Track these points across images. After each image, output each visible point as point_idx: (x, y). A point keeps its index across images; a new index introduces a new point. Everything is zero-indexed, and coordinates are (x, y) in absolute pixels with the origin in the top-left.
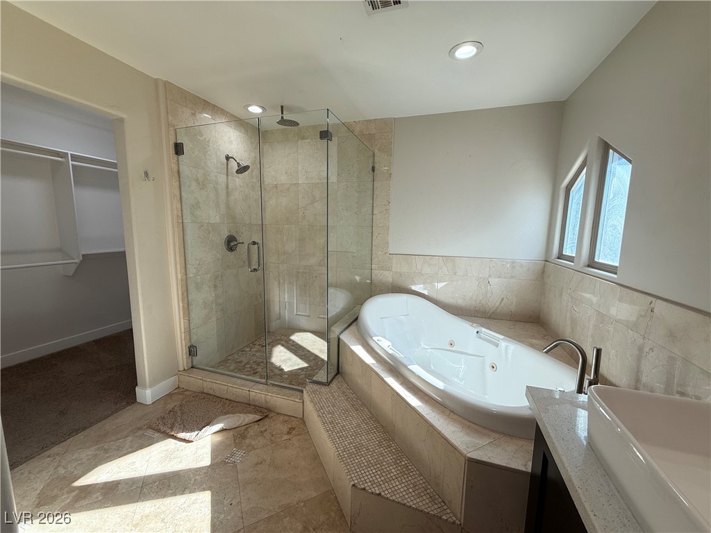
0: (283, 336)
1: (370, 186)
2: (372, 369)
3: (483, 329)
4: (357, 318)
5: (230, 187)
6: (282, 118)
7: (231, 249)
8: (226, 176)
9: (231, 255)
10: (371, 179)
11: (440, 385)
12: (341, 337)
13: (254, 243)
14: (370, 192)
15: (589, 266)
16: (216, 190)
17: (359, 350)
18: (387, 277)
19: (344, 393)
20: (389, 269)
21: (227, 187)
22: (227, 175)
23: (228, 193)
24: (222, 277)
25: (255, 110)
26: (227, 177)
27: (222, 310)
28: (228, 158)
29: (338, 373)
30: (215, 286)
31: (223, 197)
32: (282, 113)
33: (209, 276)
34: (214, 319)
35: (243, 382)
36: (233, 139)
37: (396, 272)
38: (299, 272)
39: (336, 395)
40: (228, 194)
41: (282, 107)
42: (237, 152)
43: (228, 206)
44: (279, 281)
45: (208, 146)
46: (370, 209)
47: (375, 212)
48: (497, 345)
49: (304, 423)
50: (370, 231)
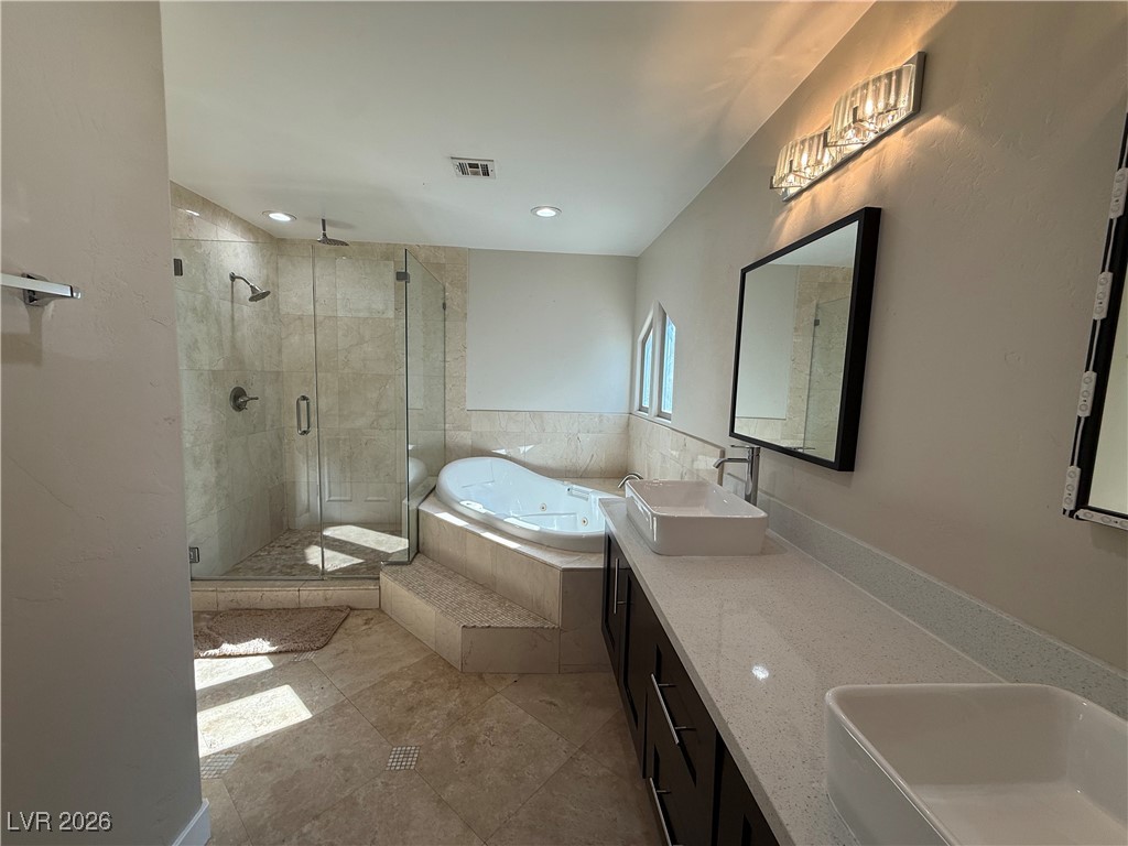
0: (314, 533)
1: (441, 326)
2: (467, 530)
3: (575, 486)
4: (434, 488)
5: (236, 318)
6: (324, 235)
7: (239, 407)
8: (230, 303)
9: (238, 416)
10: (441, 318)
11: (536, 528)
12: (420, 508)
13: (304, 398)
14: (441, 334)
15: (658, 416)
16: (218, 321)
17: (446, 516)
18: (465, 438)
19: (430, 568)
20: (467, 429)
21: (233, 319)
22: (232, 302)
23: (233, 326)
24: (226, 447)
25: (280, 217)
26: (232, 306)
27: (227, 496)
28: (233, 278)
29: (418, 552)
30: (218, 462)
31: (227, 333)
32: (324, 230)
33: (210, 446)
34: (215, 510)
35: (286, 583)
36: (239, 250)
37: (476, 433)
38: (339, 439)
39: (422, 571)
40: (234, 329)
41: (324, 221)
42: (244, 269)
43: (233, 346)
44: (307, 453)
45: (208, 261)
46: (441, 355)
47: (447, 359)
48: (587, 499)
49: (383, 612)
50: (442, 381)
